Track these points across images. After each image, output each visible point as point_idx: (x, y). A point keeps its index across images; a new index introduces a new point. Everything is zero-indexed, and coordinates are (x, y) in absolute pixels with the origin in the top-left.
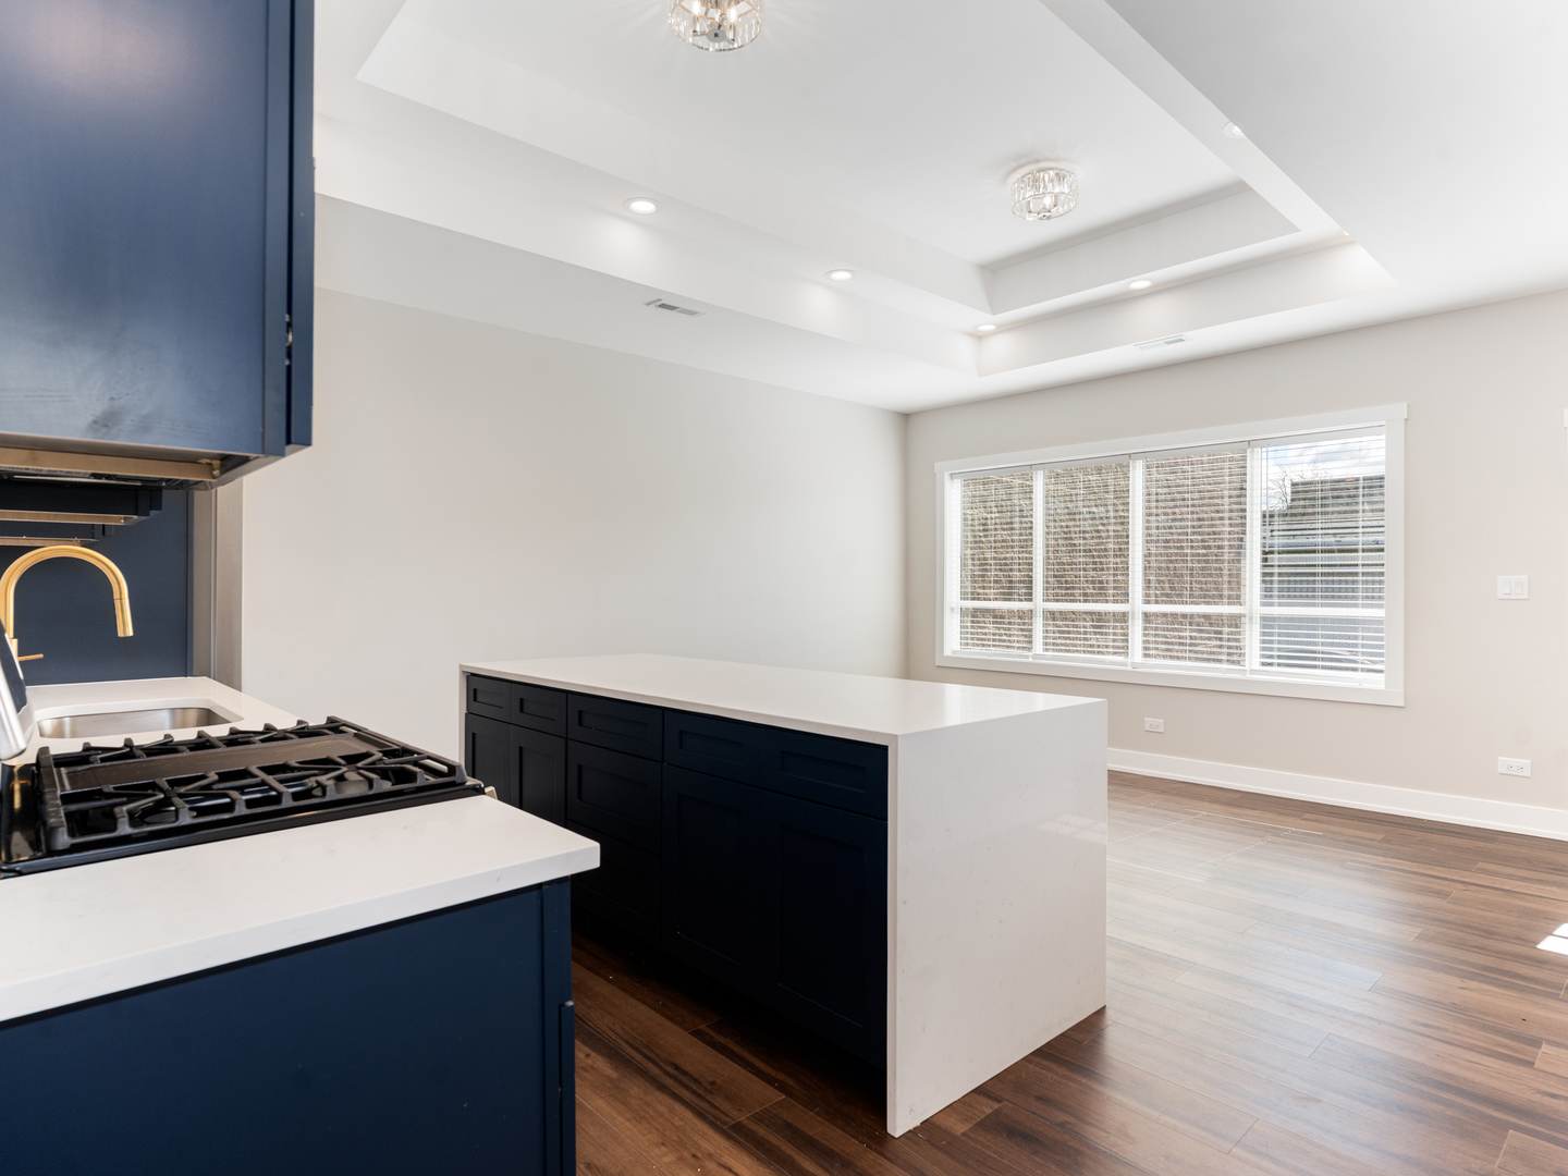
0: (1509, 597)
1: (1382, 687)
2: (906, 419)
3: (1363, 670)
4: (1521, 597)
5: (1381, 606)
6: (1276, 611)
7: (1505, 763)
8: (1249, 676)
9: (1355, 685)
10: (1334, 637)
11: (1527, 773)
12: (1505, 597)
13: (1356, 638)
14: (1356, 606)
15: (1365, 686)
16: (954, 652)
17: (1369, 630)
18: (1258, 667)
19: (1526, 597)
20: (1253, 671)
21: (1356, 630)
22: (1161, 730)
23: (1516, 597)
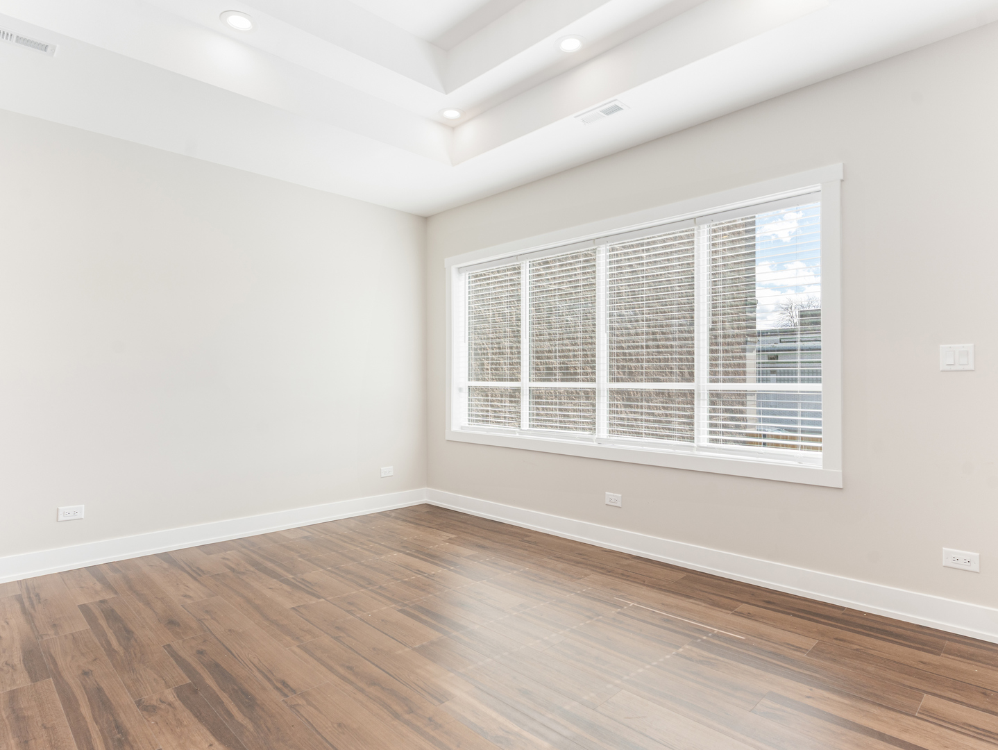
0: (953, 368)
1: (819, 466)
2: (425, 221)
3: (802, 447)
4: (966, 368)
5: (818, 381)
6: (720, 387)
7: (950, 554)
8: (696, 453)
9: (794, 464)
10: (773, 413)
11: (975, 567)
12: (948, 368)
13: (795, 414)
14: (795, 381)
15: (805, 465)
16: (462, 428)
17: (808, 406)
18: (706, 444)
19: (972, 368)
20: (700, 448)
21: (795, 406)
22: (619, 504)
23: (961, 368)
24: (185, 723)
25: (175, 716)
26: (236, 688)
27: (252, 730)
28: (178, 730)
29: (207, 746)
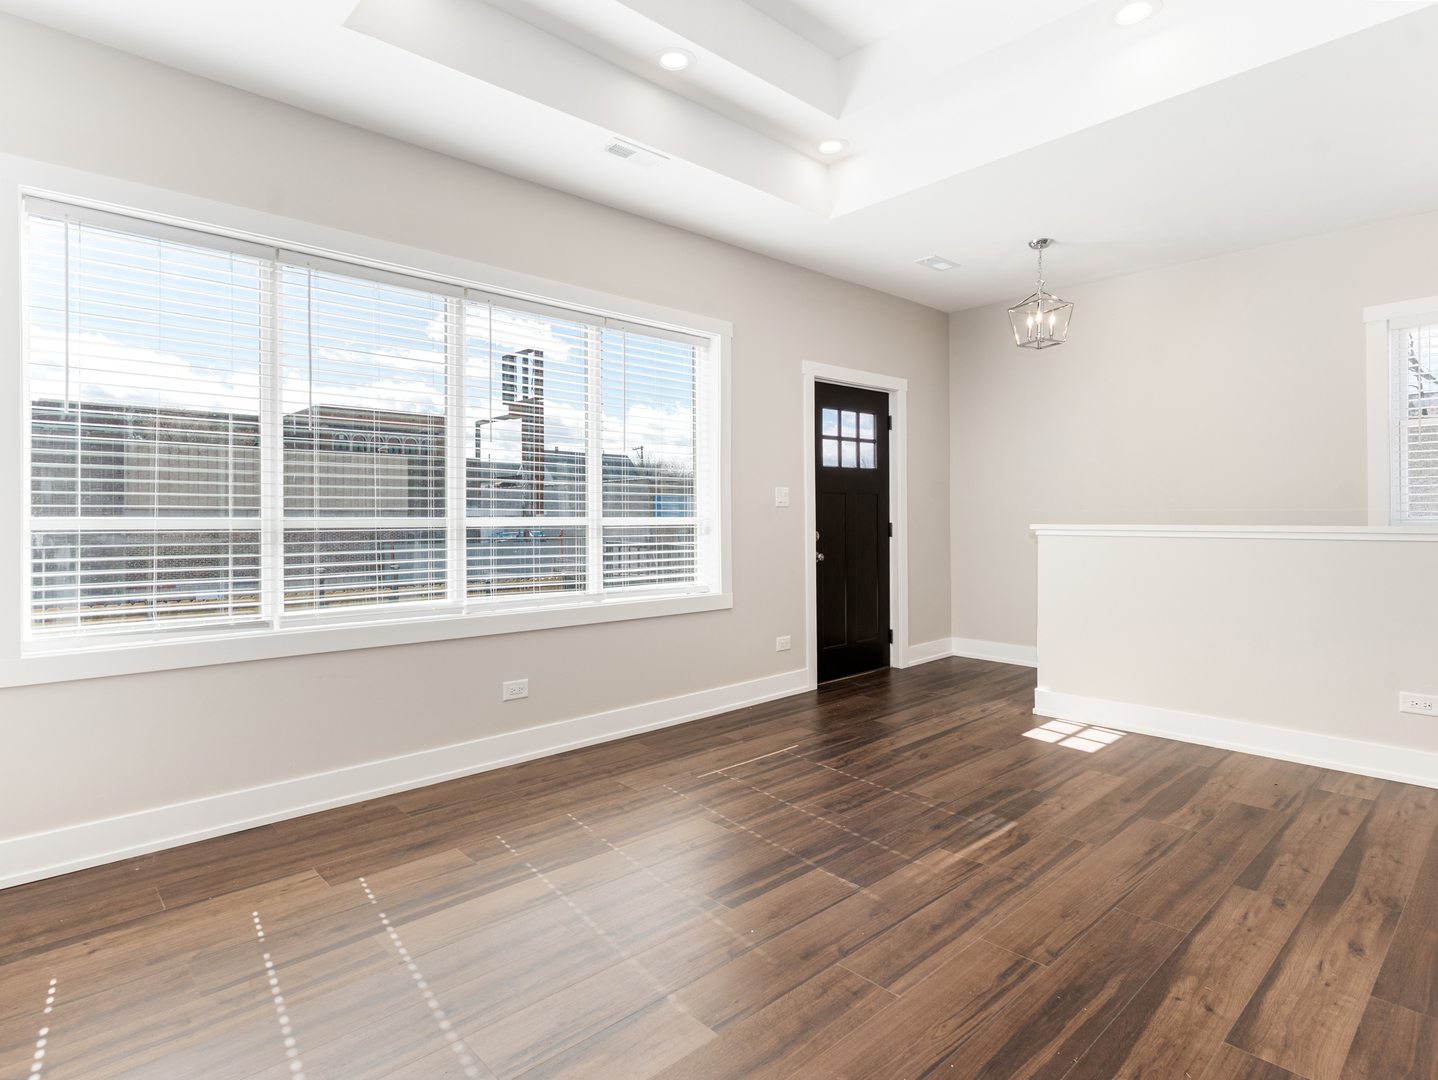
0: (781, 505)
7: (780, 641)
11: (789, 645)
22: (525, 693)
24: (1161, 1040)
25: (1155, 1060)
26: (1045, 1018)
27: (1124, 975)
28: (1179, 1041)
29: (1181, 1002)
